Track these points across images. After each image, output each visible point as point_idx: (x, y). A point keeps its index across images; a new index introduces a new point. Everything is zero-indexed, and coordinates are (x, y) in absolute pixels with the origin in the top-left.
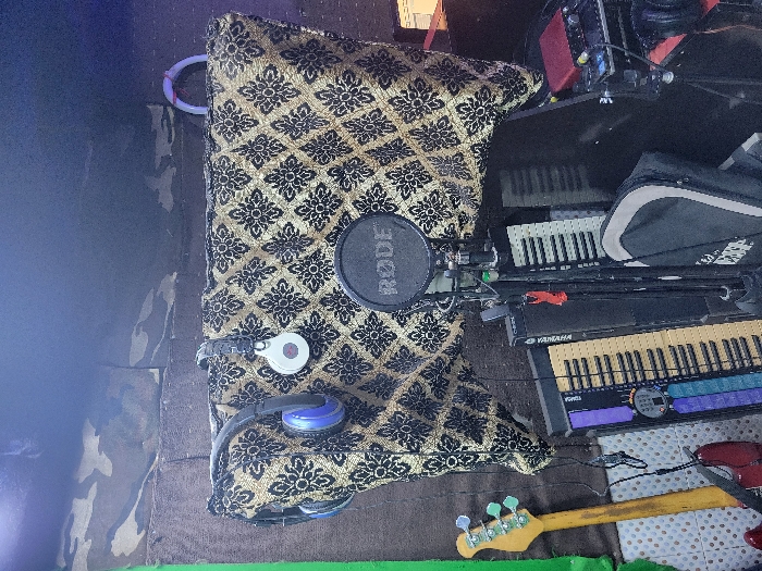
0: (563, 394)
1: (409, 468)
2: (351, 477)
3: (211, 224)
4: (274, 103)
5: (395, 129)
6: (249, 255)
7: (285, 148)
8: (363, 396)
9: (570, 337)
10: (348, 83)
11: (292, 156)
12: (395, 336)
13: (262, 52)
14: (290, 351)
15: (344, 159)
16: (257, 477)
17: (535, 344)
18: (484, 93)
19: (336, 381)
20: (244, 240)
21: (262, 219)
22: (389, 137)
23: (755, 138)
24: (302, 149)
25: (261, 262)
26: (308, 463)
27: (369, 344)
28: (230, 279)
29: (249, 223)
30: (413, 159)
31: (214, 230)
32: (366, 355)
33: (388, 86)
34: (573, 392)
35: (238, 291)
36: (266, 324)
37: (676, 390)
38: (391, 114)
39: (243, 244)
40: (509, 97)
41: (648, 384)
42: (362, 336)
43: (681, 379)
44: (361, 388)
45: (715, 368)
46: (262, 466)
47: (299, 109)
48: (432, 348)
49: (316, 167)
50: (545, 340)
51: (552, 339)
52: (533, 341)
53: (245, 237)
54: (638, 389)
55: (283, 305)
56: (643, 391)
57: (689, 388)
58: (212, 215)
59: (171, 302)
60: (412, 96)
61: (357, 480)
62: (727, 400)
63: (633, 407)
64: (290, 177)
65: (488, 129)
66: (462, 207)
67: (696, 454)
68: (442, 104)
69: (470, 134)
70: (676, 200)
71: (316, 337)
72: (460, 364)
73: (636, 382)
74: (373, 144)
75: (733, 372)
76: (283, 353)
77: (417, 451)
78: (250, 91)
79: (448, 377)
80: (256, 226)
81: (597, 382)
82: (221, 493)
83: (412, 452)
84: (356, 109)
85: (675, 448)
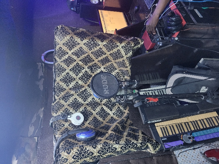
0: (161, 138)
1: (116, 149)
2: (98, 152)
3: (55, 83)
4: (73, 47)
5: (105, 54)
6: (66, 91)
7: (75, 61)
8: (101, 130)
9: (161, 120)
10: (92, 41)
11: (78, 63)
12: (109, 114)
13: (69, 33)
14: (78, 118)
15: (92, 63)
16: (69, 153)
17: (151, 123)
18: (129, 43)
19: (92, 127)
20: (64, 87)
21: (69, 81)
22: (104, 56)
23: (202, 59)
24: (80, 60)
25: (69, 93)
26: (85, 148)
27: (101, 116)
28: (60, 98)
29: (66, 82)
30: (111, 63)
31: (56, 85)
32: (101, 119)
33: (103, 41)
34: (164, 137)
35: (62, 102)
36: (71, 111)
37: (195, 134)
38: (104, 49)
39: (64, 88)
40: (135, 45)
41: (186, 133)
42: (99, 114)
43: (195, 131)
44: (100, 128)
45: (205, 127)
46: (70, 150)
47: (79, 48)
48: (121, 117)
49: (84, 66)
50: (153, 121)
51: (155, 121)
52: (150, 122)
53: (64, 86)
54: (183, 135)
55: (76, 106)
56: (185, 135)
57: (198, 133)
58: (55, 81)
59: (42, 116)
60: (110, 44)
61: (100, 154)
62: (210, 136)
63: (183, 140)
64: (77, 69)
65: (131, 53)
66: (125, 77)
67: (204, 154)
68: (118, 46)
69: (126, 54)
70: (184, 77)
71: (86, 115)
72: (129, 122)
73: (182, 132)
74: (100, 59)
75: (210, 128)
76: (76, 119)
77: (119, 143)
78: (66, 44)
79: (126, 125)
80: (68, 83)
81: (171, 134)
82: (57, 161)
83: (117, 144)
84: (95, 48)
85: (198, 154)
